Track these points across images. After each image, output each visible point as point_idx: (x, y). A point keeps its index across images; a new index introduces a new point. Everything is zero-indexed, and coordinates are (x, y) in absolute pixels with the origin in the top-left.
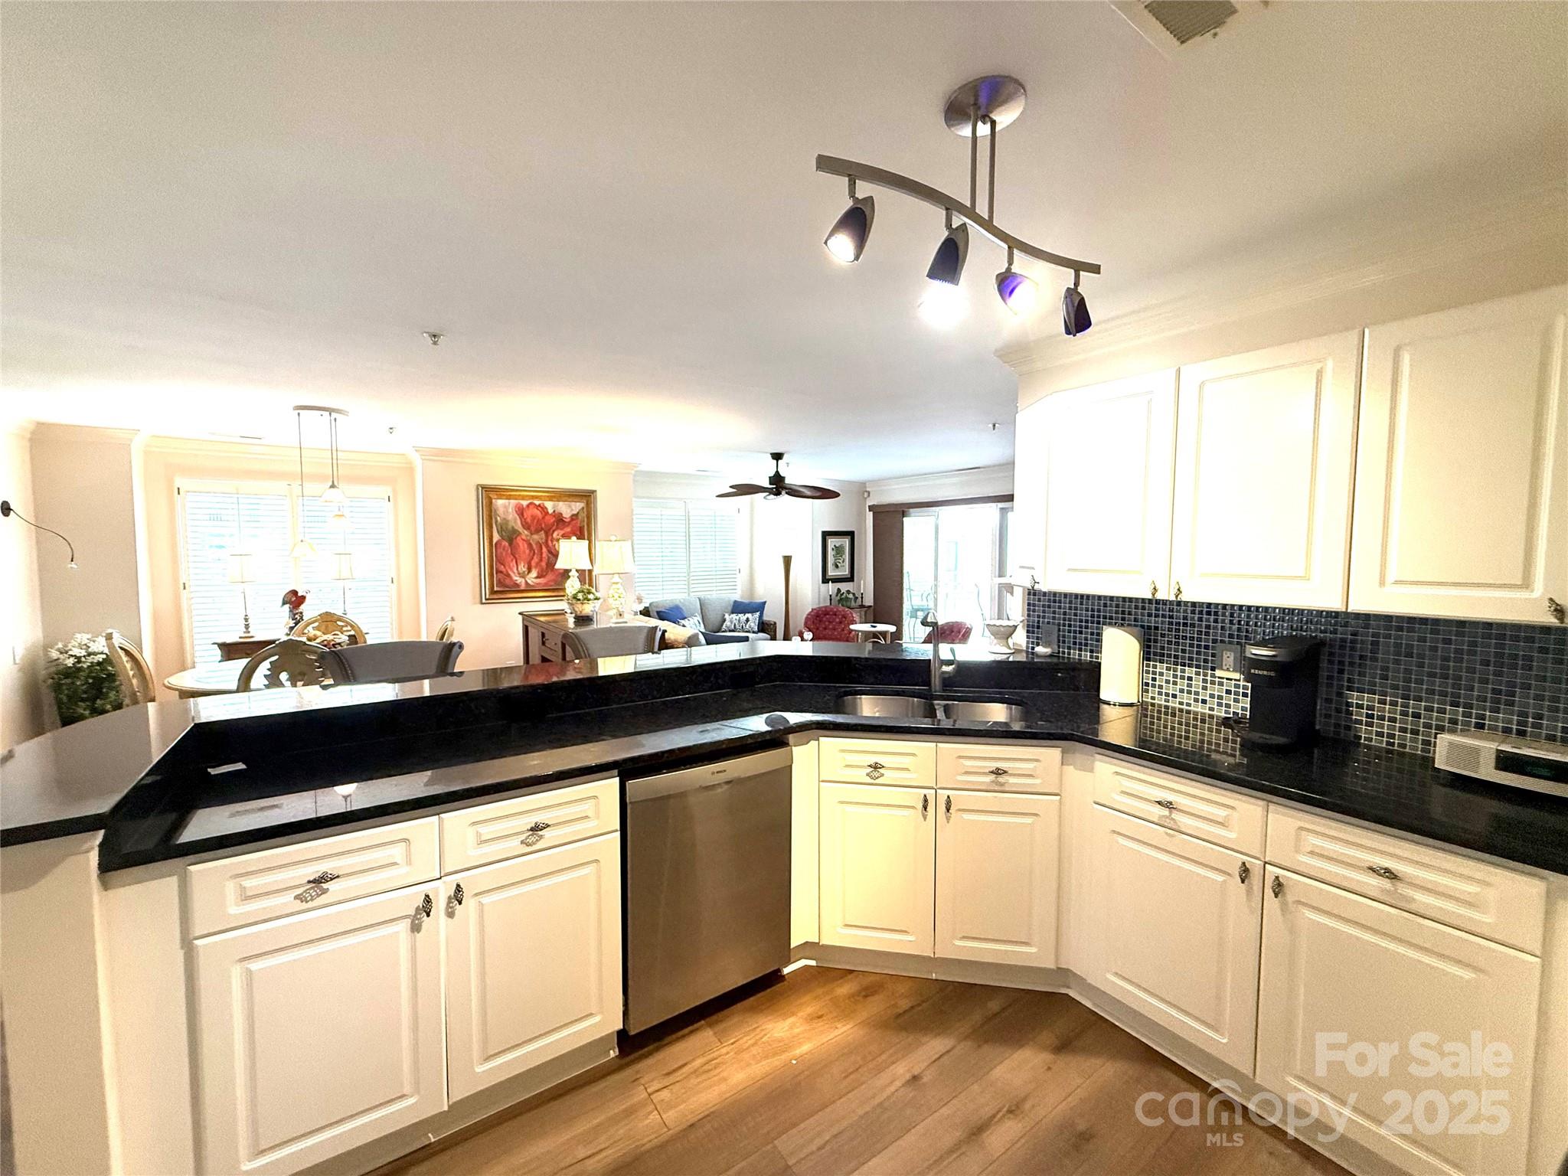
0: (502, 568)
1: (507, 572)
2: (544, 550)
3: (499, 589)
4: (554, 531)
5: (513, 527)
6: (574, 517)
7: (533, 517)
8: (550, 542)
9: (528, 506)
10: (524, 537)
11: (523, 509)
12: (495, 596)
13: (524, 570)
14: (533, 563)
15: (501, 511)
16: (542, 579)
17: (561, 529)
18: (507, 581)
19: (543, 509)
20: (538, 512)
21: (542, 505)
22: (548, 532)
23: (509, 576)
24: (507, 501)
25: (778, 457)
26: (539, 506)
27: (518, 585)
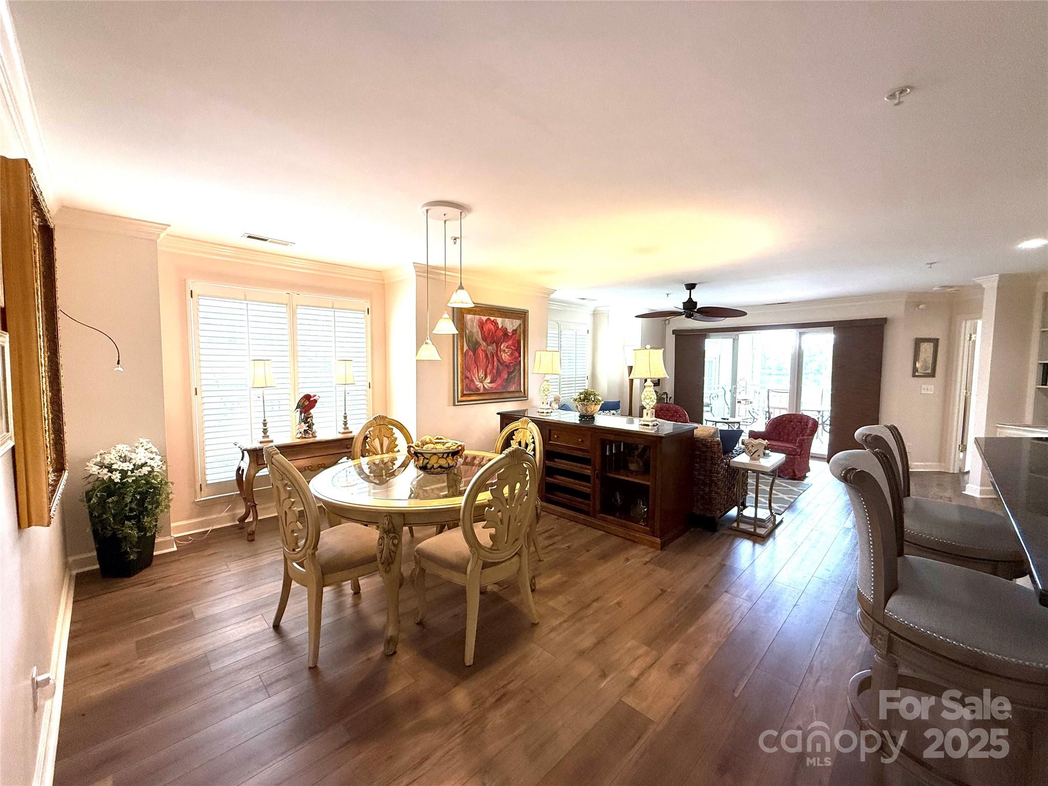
0: (468, 374)
1: (472, 377)
2: (495, 359)
3: (468, 393)
4: (502, 343)
5: (476, 340)
6: (515, 331)
7: (489, 330)
8: (499, 352)
9: (486, 321)
10: (482, 348)
11: (483, 323)
12: (464, 399)
13: (482, 376)
14: (488, 371)
15: (469, 324)
16: (493, 384)
17: (506, 342)
18: (472, 387)
19: (495, 323)
20: (493, 328)
21: (495, 321)
22: (498, 344)
23: (472, 381)
24: (473, 316)
26: (493, 321)
27: (478, 389)
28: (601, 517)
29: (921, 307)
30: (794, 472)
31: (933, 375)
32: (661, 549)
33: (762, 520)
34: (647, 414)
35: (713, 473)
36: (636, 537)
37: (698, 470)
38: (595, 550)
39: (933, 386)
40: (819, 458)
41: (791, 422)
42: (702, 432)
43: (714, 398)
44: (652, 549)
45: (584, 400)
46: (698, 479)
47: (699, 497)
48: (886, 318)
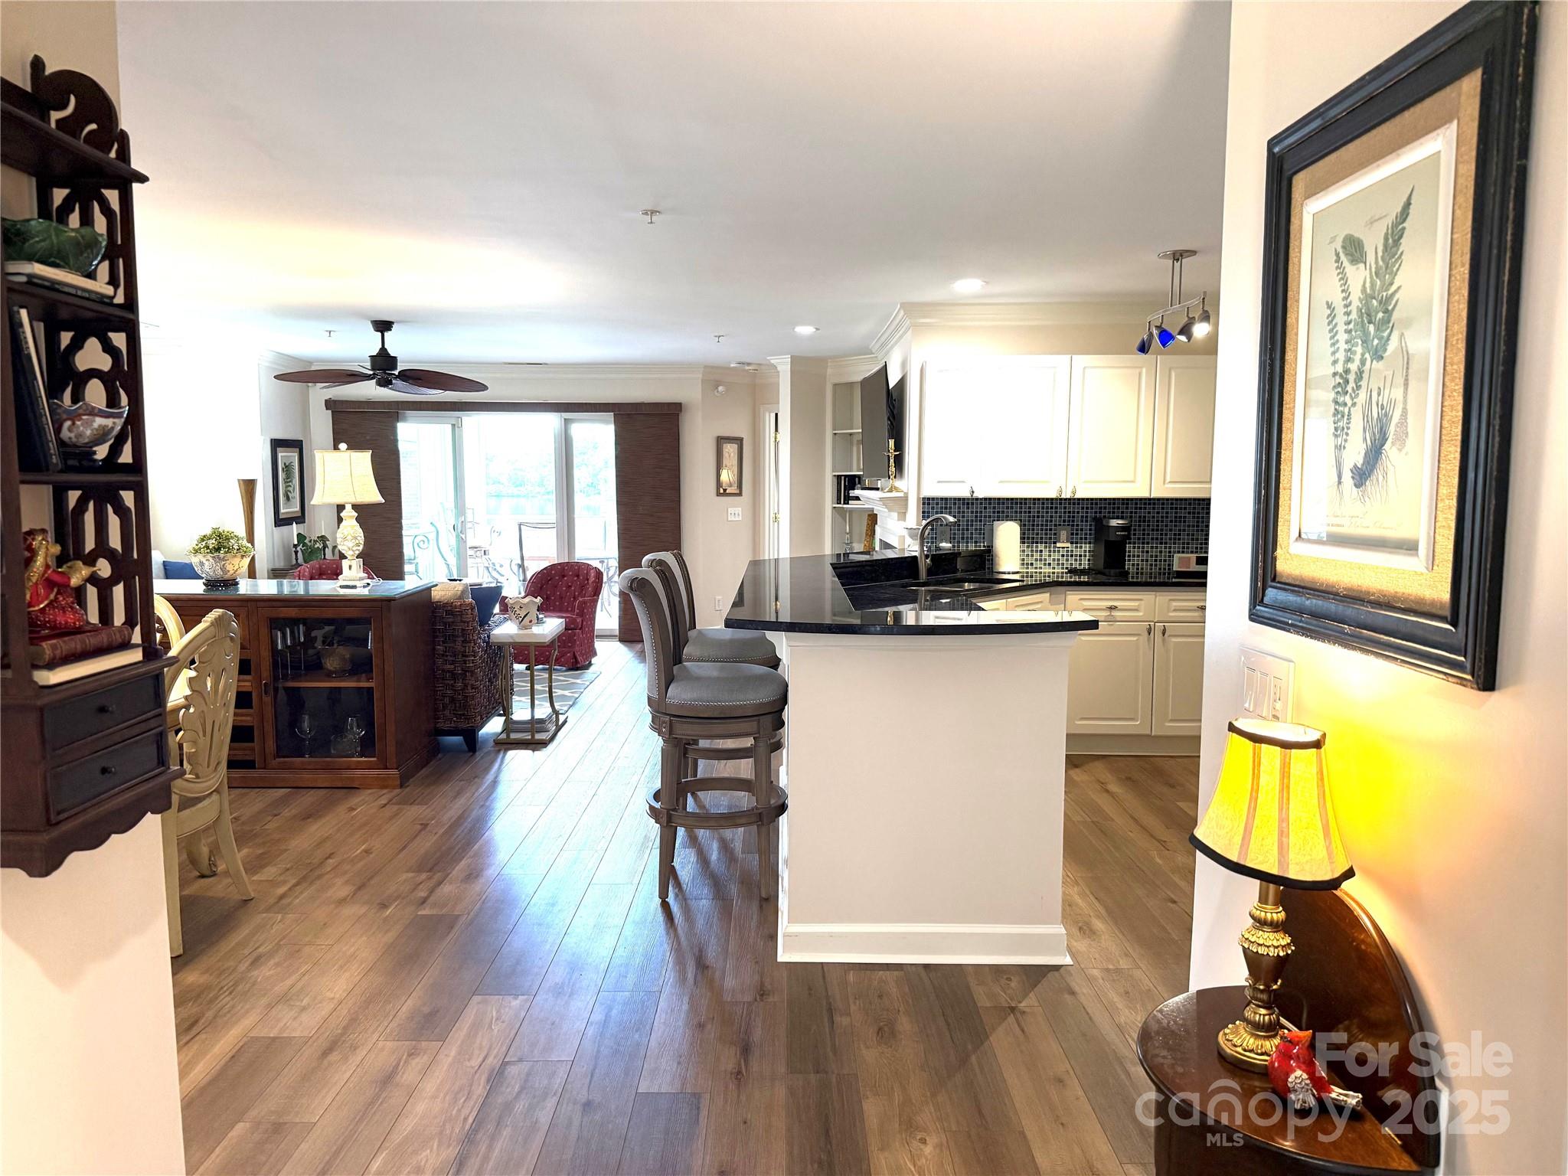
25: (383, 326)
28: (279, 763)
29: (720, 388)
30: (575, 658)
31: (740, 494)
32: (401, 786)
33: (542, 721)
34: (350, 567)
35: (467, 656)
36: (352, 779)
37: (443, 655)
38: (287, 813)
39: (740, 509)
40: (606, 636)
41: (564, 576)
42: (443, 593)
43: (421, 544)
44: (385, 791)
45: (218, 550)
46: (443, 671)
47: (447, 700)
48: (680, 404)
